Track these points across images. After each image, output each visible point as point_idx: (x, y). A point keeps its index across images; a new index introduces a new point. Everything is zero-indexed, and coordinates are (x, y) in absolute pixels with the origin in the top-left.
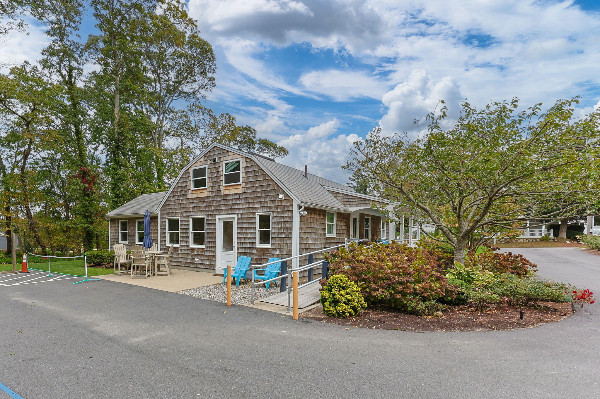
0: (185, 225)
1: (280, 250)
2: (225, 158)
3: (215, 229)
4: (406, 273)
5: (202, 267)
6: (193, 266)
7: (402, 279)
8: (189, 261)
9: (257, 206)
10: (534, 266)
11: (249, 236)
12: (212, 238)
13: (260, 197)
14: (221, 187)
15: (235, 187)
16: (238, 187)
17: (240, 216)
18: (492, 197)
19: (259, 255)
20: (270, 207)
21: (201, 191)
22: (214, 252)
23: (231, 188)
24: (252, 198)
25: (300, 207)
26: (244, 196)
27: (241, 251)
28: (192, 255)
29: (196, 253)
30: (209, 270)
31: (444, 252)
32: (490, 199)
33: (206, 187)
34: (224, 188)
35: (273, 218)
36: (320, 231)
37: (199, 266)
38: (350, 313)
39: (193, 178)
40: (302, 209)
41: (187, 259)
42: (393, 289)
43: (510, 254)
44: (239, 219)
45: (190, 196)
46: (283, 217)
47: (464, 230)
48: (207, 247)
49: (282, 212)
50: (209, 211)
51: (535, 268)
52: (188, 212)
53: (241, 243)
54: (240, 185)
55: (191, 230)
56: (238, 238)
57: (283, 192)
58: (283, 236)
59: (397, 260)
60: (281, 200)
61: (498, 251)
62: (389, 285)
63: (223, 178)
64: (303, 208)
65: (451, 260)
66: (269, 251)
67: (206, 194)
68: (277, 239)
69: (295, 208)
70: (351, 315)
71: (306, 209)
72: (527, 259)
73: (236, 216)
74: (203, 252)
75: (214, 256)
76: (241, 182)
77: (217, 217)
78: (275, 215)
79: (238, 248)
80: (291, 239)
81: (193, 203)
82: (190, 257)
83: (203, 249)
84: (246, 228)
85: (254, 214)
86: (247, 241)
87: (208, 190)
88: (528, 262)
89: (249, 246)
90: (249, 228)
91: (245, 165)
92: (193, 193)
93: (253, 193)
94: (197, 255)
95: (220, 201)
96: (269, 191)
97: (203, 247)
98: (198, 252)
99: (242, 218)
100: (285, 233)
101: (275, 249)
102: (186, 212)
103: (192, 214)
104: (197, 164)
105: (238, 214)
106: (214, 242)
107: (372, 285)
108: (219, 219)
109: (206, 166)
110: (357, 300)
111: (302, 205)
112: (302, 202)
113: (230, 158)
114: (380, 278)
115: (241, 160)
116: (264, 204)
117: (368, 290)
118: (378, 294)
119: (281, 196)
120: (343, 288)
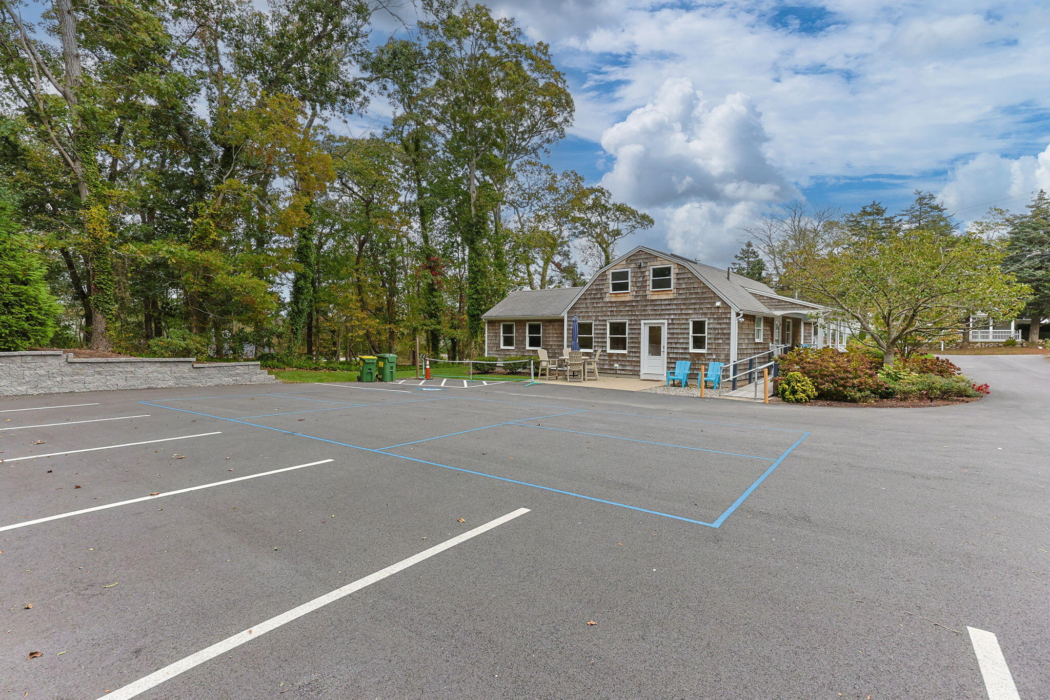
0: (600, 329)
1: (717, 355)
2: (652, 263)
3: (640, 334)
4: (846, 371)
5: (623, 372)
6: (612, 372)
7: (842, 375)
8: (606, 367)
9: (691, 312)
10: (959, 369)
11: (681, 341)
12: (636, 343)
13: (695, 304)
14: (647, 292)
15: (665, 293)
16: (669, 292)
17: (670, 321)
18: (916, 309)
19: (692, 360)
20: (705, 314)
21: (622, 295)
22: (639, 357)
23: (660, 293)
24: (684, 304)
25: (738, 315)
26: (675, 302)
27: (671, 356)
28: (610, 361)
29: (615, 358)
30: (632, 376)
31: (875, 357)
32: (915, 311)
33: (629, 291)
34: (651, 293)
35: (709, 324)
36: (751, 337)
37: (618, 372)
38: (805, 399)
39: (612, 281)
40: (740, 316)
41: (603, 364)
42: (837, 383)
43: (938, 358)
44: (669, 324)
45: (607, 300)
46: (720, 324)
47: (893, 337)
48: (629, 352)
49: (719, 318)
50: (632, 315)
51: (959, 372)
52: (605, 316)
53: (671, 348)
54: (671, 290)
55: (608, 335)
56: (668, 343)
57: (721, 300)
58: (721, 341)
59: (839, 361)
60: (718, 307)
61: (926, 356)
62: (833, 380)
63: (650, 283)
64: (742, 315)
65: (882, 364)
66: (704, 356)
67: (628, 298)
68: (713, 344)
69: (733, 315)
70: (806, 401)
71: (745, 316)
72: (953, 363)
73: (666, 321)
74: (624, 357)
75: (639, 362)
76: (672, 288)
77: (642, 322)
78: (711, 321)
79: (668, 353)
80: (729, 344)
81: (611, 307)
82: (607, 362)
83: (625, 354)
84: (677, 333)
85: (687, 319)
86: (678, 346)
87: (631, 294)
88: (953, 366)
89: (681, 351)
90: (681, 333)
91: (677, 271)
92: (610, 295)
93: (686, 299)
94: (617, 361)
95: (646, 306)
96: (704, 298)
97: (625, 352)
98: (618, 357)
99: (673, 324)
100: (722, 338)
101: (711, 354)
102: (602, 316)
103: (610, 318)
104: (617, 267)
105: (668, 319)
106: (639, 348)
107: (819, 380)
108: (644, 323)
109: (629, 270)
110: (810, 390)
111: (741, 312)
112: (741, 310)
113: (659, 263)
114: (825, 375)
115: (672, 266)
116: (699, 310)
117: (816, 384)
118: (826, 386)
119: (718, 304)
120: (799, 382)
